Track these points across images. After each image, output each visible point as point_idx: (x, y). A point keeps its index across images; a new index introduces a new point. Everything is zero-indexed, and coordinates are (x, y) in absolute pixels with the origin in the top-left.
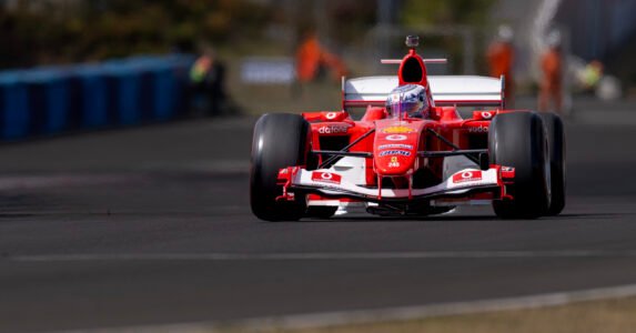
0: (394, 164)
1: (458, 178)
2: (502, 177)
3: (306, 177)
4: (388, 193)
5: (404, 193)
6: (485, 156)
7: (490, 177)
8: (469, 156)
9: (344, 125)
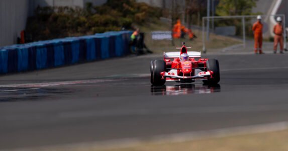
0: (187, 71)
1: (201, 74)
2: (211, 74)
3: (167, 74)
4: (185, 77)
5: (189, 77)
6: (206, 69)
7: (208, 73)
8: (201, 69)
9: (170, 63)
